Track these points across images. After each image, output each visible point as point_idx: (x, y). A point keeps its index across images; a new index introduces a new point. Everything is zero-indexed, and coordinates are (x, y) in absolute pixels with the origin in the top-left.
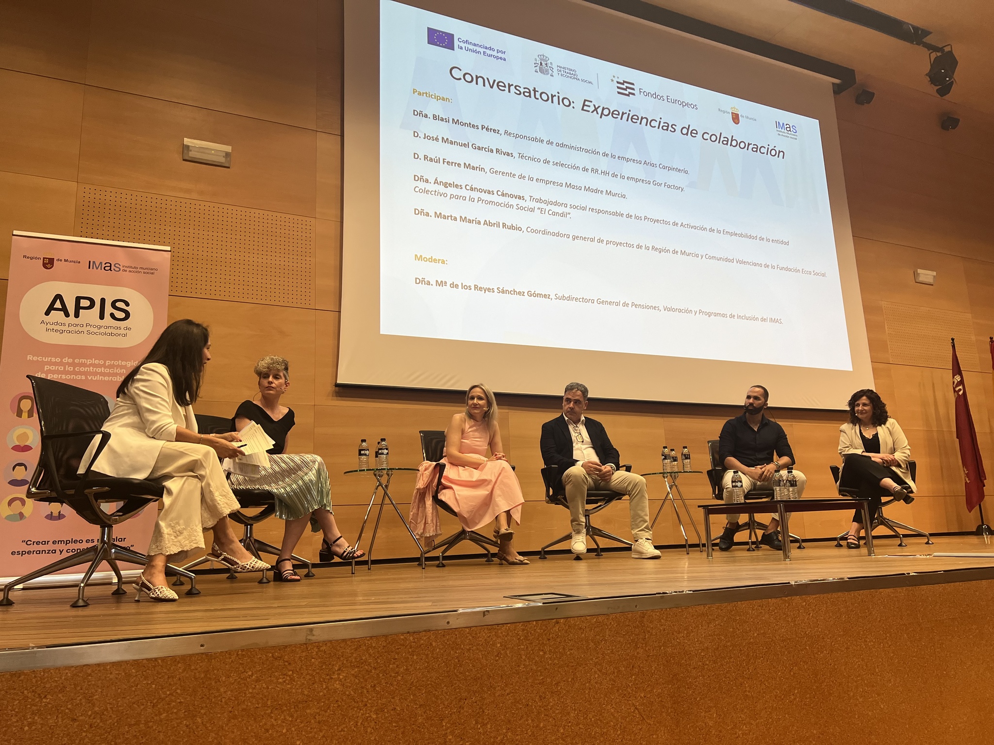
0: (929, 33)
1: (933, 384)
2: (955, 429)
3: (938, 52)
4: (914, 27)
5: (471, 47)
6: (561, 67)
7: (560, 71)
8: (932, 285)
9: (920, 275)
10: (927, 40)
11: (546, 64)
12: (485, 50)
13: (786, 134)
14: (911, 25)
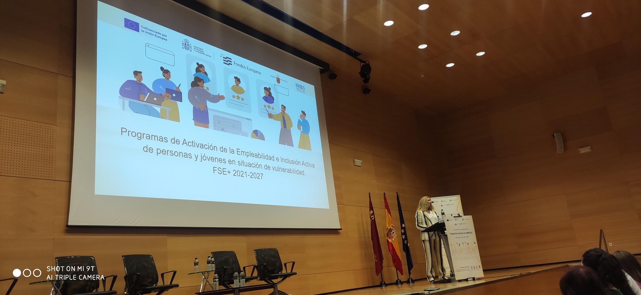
0: (361, 54)
1: (362, 214)
2: (370, 236)
3: (364, 63)
4: (354, 51)
5: (148, 31)
6: (195, 47)
7: (195, 49)
8: (361, 167)
9: (356, 162)
10: (358, 57)
11: (188, 45)
12: (156, 34)
14: (354, 50)
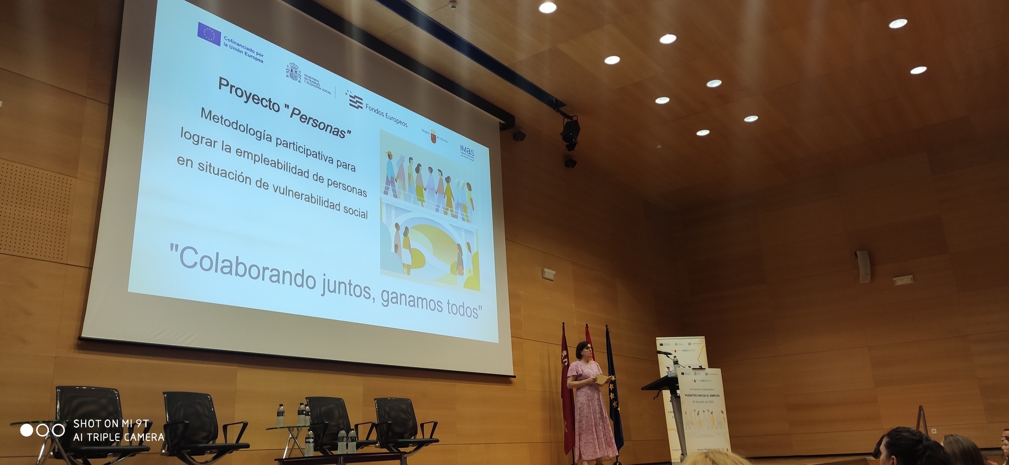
0: (565, 105)
1: (549, 356)
2: (560, 391)
3: (569, 119)
4: (556, 100)
5: (235, 46)
6: (307, 76)
7: (307, 79)
8: (552, 281)
9: (546, 273)
10: (561, 109)
12: (247, 51)
13: (467, 156)
14: (555, 98)
